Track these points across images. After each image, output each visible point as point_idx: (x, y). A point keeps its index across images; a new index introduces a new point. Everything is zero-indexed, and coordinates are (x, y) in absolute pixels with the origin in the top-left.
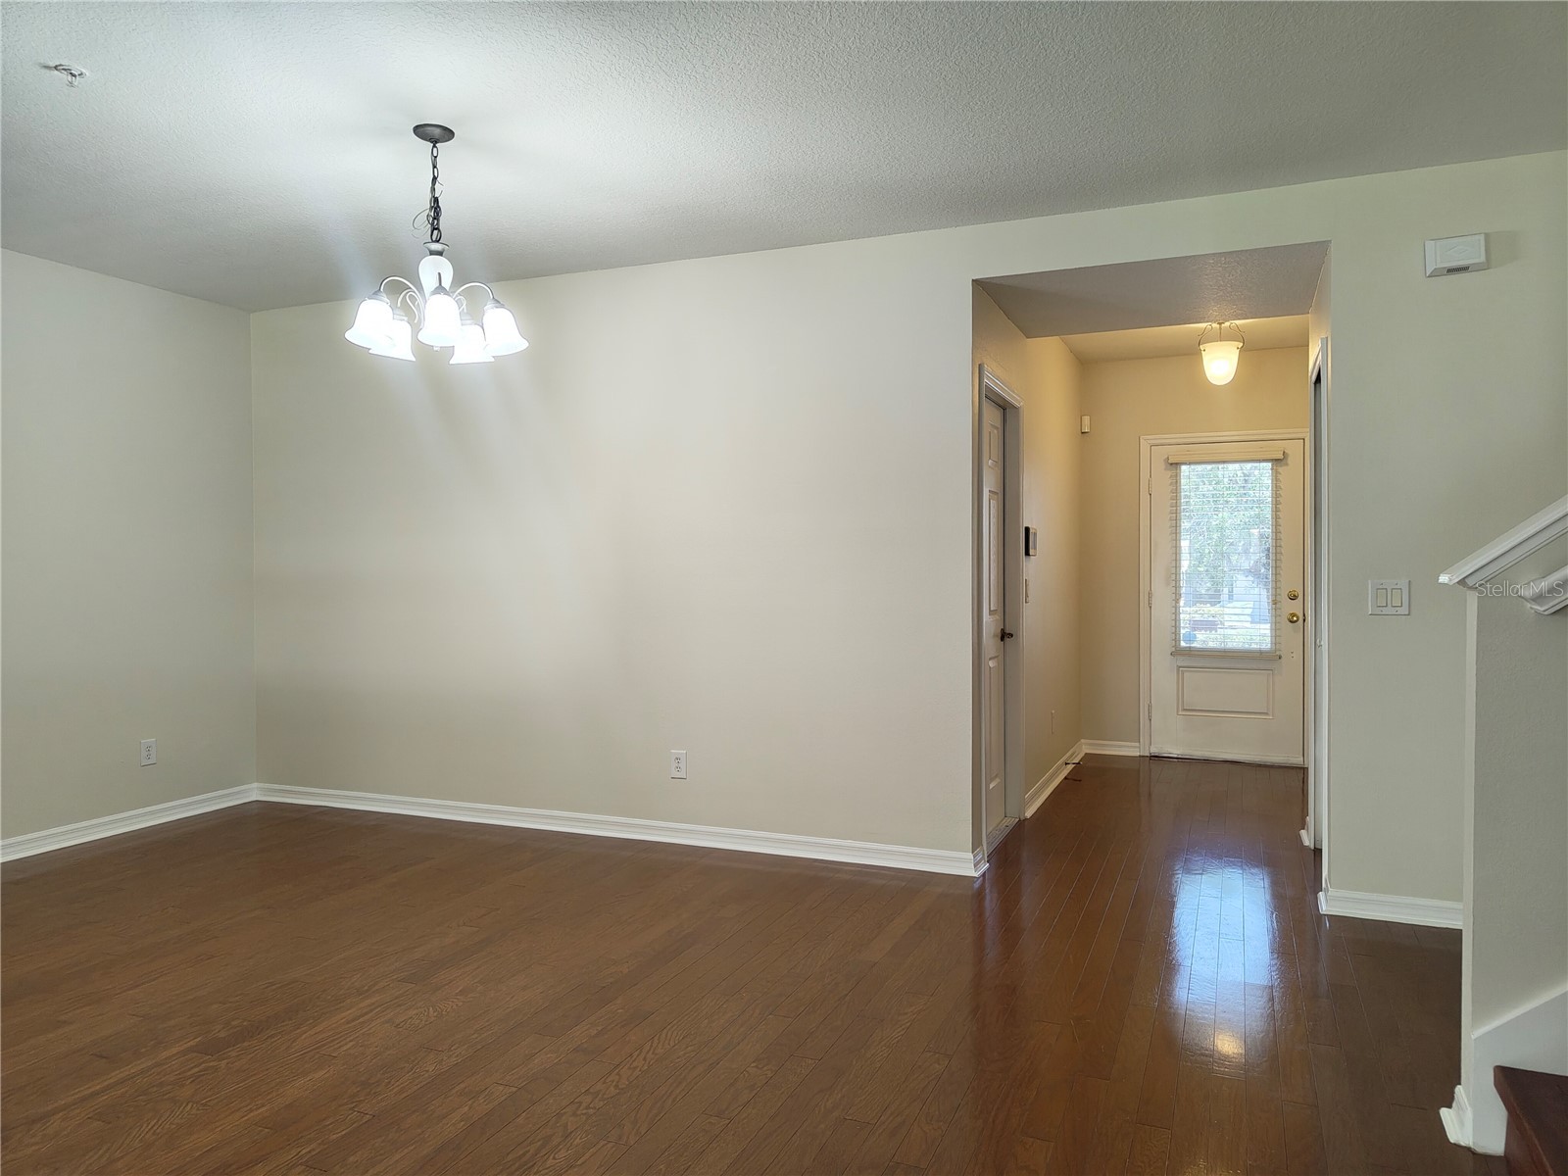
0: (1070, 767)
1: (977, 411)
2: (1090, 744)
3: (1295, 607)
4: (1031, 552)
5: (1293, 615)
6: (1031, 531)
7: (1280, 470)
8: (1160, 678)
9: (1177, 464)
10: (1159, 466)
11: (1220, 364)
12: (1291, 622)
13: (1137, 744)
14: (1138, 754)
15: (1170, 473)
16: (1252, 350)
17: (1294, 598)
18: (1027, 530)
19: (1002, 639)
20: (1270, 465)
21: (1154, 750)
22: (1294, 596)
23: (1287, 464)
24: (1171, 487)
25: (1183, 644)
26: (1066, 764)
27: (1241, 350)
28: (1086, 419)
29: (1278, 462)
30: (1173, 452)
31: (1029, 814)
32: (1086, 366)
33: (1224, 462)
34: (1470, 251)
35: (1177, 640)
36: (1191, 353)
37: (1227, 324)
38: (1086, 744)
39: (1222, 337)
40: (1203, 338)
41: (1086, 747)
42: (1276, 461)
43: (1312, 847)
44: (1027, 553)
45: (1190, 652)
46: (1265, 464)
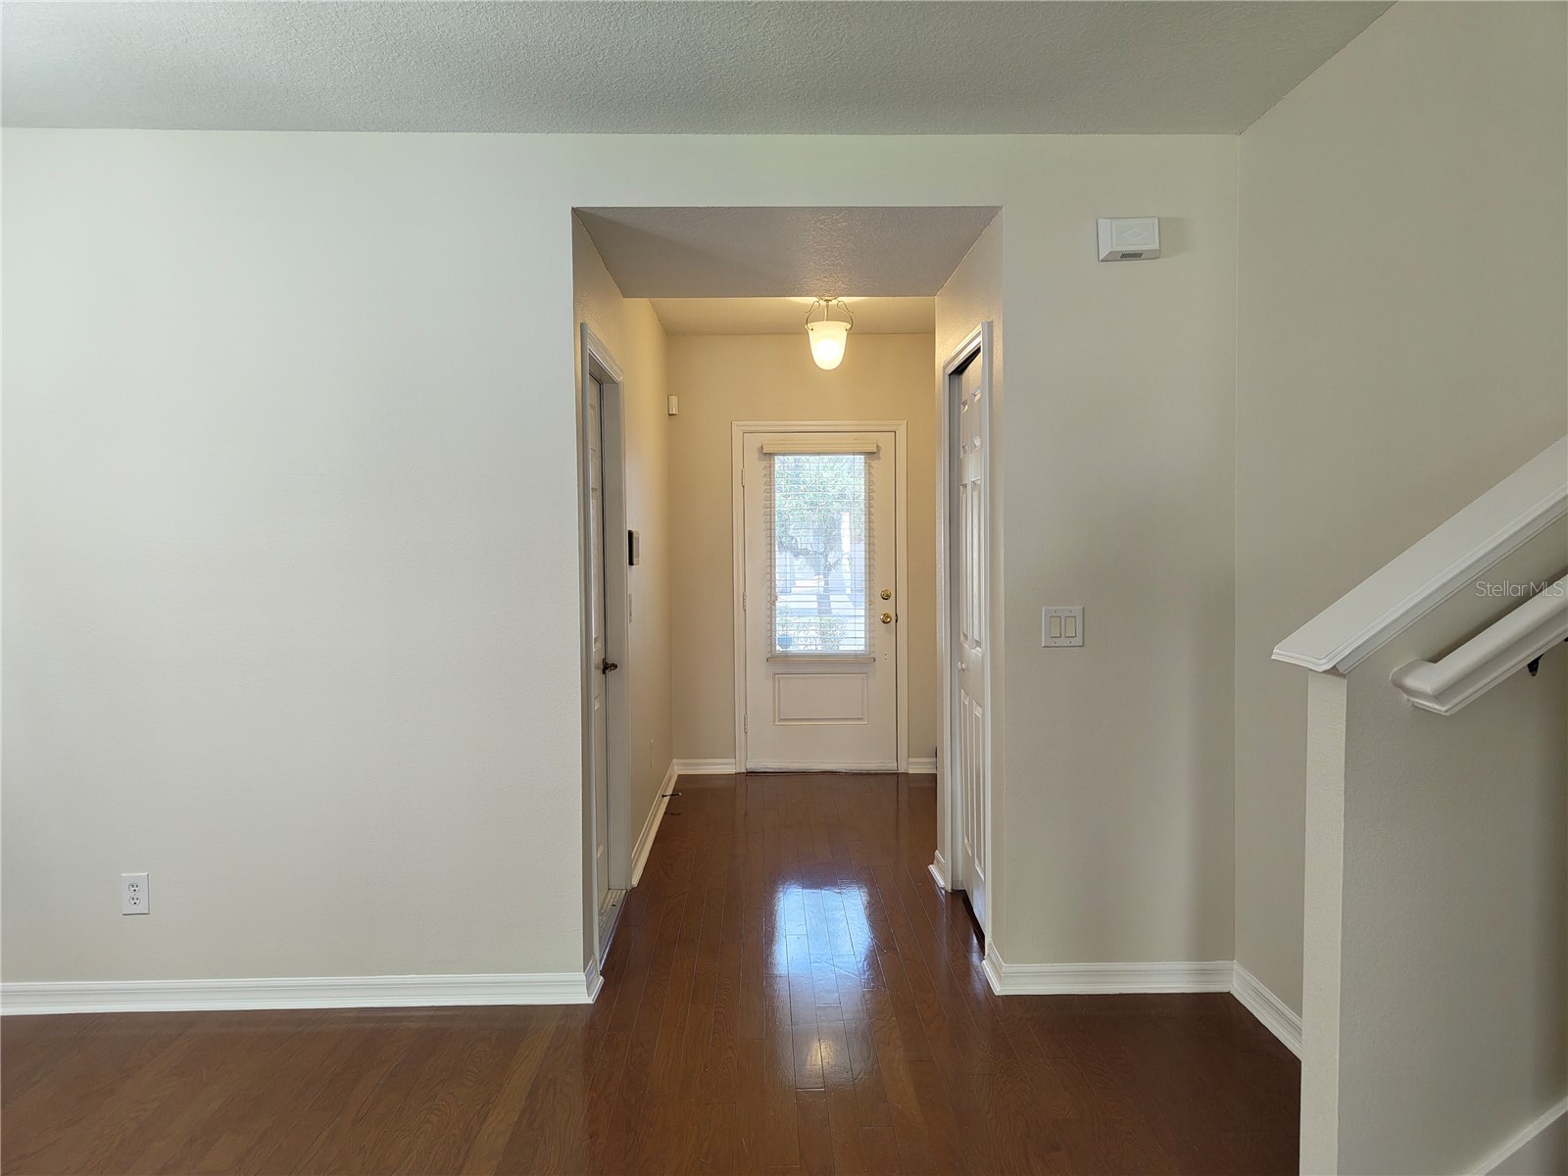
0: (667, 799)
1: (580, 386)
2: (684, 764)
3: (888, 607)
4: (635, 560)
5: (887, 616)
6: (635, 536)
7: (873, 463)
8: (755, 686)
9: (770, 454)
10: (752, 455)
11: (828, 346)
12: (884, 622)
13: (732, 760)
14: (733, 771)
15: (763, 464)
16: (860, 333)
17: (886, 597)
18: (630, 534)
19: (604, 672)
20: (862, 457)
21: (752, 766)
22: (887, 595)
23: (879, 458)
24: (765, 479)
25: (778, 648)
26: (663, 796)
27: (850, 332)
28: (674, 400)
29: (871, 455)
30: (770, 442)
31: (635, 882)
32: (674, 337)
33: (819, 454)
34: (1142, 237)
35: (772, 645)
36: (795, 332)
37: (834, 302)
38: (678, 765)
39: (833, 316)
40: (810, 316)
41: (679, 768)
42: (870, 455)
43: (949, 889)
44: (631, 563)
45: (787, 659)
46: (858, 457)
